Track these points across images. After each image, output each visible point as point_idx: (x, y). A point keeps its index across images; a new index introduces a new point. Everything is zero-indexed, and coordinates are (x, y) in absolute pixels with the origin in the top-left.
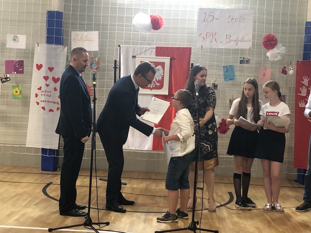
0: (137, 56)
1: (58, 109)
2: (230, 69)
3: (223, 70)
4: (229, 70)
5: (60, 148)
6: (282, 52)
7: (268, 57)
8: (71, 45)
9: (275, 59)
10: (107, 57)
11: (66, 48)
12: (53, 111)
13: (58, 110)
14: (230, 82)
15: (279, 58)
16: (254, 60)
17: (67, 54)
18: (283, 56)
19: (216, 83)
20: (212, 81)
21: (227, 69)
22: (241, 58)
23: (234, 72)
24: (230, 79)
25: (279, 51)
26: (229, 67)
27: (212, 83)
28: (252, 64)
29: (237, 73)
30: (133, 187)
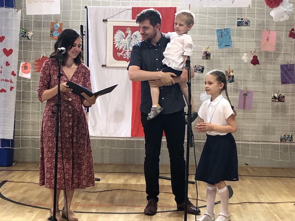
0: (108, 20)
1: (12, 88)
2: (226, 33)
3: (217, 34)
4: (224, 34)
5: (15, 137)
6: (290, 10)
7: (272, 18)
8: (25, 7)
9: (281, 20)
10: (71, 21)
11: (20, 12)
12: (5, 91)
13: (11, 90)
14: (226, 49)
15: (286, 17)
16: (254, 21)
17: (20, 19)
18: (291, 15)
19: (209, 51)
20: (203, 49)
21: (221, 33)
22: (239, 19)
23: (230, 37)
24: (226, 46)
25: (285, 10)
26: (223, 30)
27: (203, 51)
28: (253, 27)
29: (233, 38)
30: (108, 183)
